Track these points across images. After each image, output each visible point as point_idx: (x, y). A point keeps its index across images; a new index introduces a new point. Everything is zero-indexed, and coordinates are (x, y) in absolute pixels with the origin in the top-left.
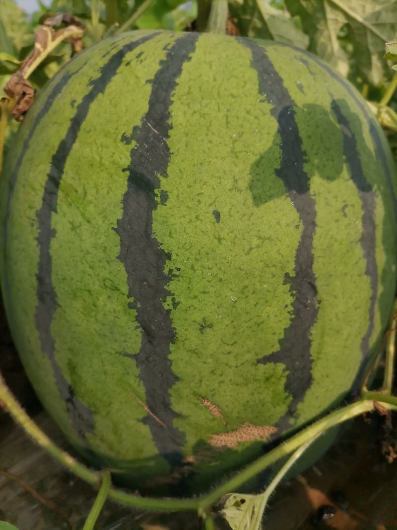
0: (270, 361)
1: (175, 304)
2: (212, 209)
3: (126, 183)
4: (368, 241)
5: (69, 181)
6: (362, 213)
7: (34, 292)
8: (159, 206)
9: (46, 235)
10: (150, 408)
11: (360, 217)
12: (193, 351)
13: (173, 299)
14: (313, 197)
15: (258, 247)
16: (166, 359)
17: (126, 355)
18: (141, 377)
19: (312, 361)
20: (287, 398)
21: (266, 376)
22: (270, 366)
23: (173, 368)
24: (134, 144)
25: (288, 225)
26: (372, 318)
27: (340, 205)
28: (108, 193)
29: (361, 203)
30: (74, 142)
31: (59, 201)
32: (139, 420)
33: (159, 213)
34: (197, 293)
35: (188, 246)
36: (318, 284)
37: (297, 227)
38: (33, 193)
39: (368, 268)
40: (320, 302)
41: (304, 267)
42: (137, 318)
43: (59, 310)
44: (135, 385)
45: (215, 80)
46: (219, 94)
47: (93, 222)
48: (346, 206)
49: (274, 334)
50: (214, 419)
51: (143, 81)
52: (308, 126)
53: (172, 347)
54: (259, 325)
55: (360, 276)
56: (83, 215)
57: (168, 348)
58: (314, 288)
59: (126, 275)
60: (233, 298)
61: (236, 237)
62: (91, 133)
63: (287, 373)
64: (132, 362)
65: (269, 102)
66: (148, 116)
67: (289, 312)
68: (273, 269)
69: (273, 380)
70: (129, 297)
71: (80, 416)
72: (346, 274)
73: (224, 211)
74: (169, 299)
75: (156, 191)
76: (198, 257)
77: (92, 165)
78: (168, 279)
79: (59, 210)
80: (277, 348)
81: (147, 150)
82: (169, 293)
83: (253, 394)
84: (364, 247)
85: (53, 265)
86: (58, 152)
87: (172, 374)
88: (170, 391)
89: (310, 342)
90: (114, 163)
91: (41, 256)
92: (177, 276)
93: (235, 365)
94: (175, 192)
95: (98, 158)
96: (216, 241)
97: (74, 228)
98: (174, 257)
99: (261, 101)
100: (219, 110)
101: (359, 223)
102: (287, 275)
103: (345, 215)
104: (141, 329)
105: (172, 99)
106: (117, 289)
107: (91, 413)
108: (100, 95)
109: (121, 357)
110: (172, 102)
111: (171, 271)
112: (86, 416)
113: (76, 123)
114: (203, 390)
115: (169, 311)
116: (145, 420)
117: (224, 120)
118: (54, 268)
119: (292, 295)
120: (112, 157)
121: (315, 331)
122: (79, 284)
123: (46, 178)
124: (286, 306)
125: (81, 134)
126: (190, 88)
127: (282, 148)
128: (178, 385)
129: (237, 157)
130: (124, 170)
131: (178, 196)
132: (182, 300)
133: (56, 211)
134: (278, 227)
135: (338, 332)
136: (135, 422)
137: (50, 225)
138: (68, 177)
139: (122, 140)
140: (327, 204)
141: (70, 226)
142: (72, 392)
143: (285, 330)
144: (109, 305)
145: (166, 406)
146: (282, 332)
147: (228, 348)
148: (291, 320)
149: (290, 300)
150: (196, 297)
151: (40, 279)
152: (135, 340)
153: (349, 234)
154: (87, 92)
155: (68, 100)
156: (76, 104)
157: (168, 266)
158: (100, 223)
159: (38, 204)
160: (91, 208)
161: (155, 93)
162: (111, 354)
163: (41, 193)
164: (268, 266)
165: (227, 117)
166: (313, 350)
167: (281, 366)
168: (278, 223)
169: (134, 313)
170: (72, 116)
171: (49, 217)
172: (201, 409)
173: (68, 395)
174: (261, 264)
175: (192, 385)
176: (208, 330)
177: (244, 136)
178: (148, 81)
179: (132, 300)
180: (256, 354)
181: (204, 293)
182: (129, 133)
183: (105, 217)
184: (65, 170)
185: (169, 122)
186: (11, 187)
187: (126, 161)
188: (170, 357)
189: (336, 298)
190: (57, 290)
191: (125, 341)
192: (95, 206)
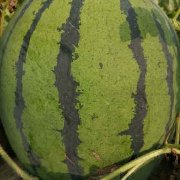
0: (124, 134)
1: (81, 107)
2: (99, 62)
3: (59, 49)
4: (169, 79)
5: (32, 48)
6: (167, 66)
7: (14, 100)
8: (74, 61)
9: (20, 74)
10: (67, 155)
11: (166, 68)
12: (89, 129)
13: (80, 104)
14: (145, 58)
15: (120, 80)
16: (76, 132)
17: (57, 130)
18: (64, 141)
19: (144, 134)
20: (132, 151)
21: (123, 141)
22: (124, 136)
23: (79, 137)
24: (63, 31)
25: (134, 71)
26: (171, 115)
27: (157, 62)
28: (50, 54)
29: (167, 62)
30: (34, 30)
31: (26, 58)
32: (62, 162)
33: (74, 64)
34: (91, 102)
35: (87, 79)
36: (147, 98)
37: (138, 72)
38: (14, 54)
39: (169, 91)
40: (148, 107)
41: (141, 91)
42: (63, 113)
43: (25, 109)
44: (61, 145)
45: (100, 3)
46: (102, 10)
47: (43, 67)
48: (160, 63)
49: (127, 121)
50: (97, 161)
51: (67, 3)
52: (143, 26)
53: (79, 127)
54: (120, 117)
55: (166, 95)
56: (38, 64)
57: (77, 128)
58: (145, 100)
59: (58, 93)
60: (108, 104)
61: (110, 75)
62: (42, 26)
63: (132, 140)
64: (60, 134)
65: (125, 14)
66: (70, 19)
67: (134, 111)
68: (126, 91)
69: (126, 143)
70: (59, 103)
71: (34, 159)
72: (160, 94)
73: (104, 63)
74: (78, 104)
75: (73, 54)
76: (92, 84)
77: (43, 41)
78: (78, 95)
79: (26, 62)
80: (128, 128)
81: (69, 35)
82: (78, 101)
83: (116, 150)
84: (168, 82)
85: (23, 88)
86: (26, 35)
87: (78, 139)
88: (77, 148)
89: (143, 125)
90: (53, 40)
91: (18, 84)
92: (82, 93)
93: (108, 135)
94: (82, 54)
95: (45, 38)
96: (100, 77)
97: (33, 71)
98: (80, 84)
99: (122, 14)
100: (103, 17)
101: (166, 71)
102: (133, 94)
103: (160, 67)
104: (64, 118)
105: (81, 11)
106: (53, 99)
107: (39, 158)
108: (47, 9)
109: (55, 131)
110: (81, 13)
111: (79, 91)
112: (37, 160)
113: (36, 21)
114: (92, 148)
115: (78, 110)
116: (65, 162)
117: (105, 22)
118: (23, 89)
119: (135, 103)
120: (52, 37)
121: (145, 120)
122: (35, 96)
123: (21, 47)
124: (132, 108)
125: (38, 27)
126: (89, 7)
127: (131, 35)
128: (81, 145)
129: (111, 39)
130: (58, 44)
131: (83, 56)
132: (84, 105)
133: (25, 63)
134: (129, 71)
135: (156, 121)
136: (60, 162)
137: (22, 69)
138: (31, 46)
139: (57, 30)
140: (152, 62)
141: (31, 69)
142: (30, 148)
143: (132, 119)
144: (49, 107)
145: (75, 155)
146: (130, 120)
147: (105, 128)
148: (134, 115)
149: (134, 105)
150: (90, 103)
151: (17, 94)
152: (61, 123)
153: (161, 76)
154: (40, 8)
155: (32, 11)
156: (35, 13)
157: (78, 88)
158: (46, 68)
159: (17, 59)
160: (42, 61)
161: (72, 8)
162: (50, 130)
163: (18, 54)
164: (124, 89)
165: (106, 20)
166: (144, 129)
167: (129, 137)
168: (129, 70)
169: (61, 110)
170: (34, 18)
171: (22, 65)
172: (92, 156)
173: (28, 149)
174: (121, 89)
175: (88, 145)
176: (96, 119)
177: (114, 29)
178: (69, 3)
179: (60, 104)
180: (118, 131)
181: (95, 101)
182: (61, 26)
183: (49, 65)
184: (30, 43)
185: (79, 22)
186: (4, 52)
187: (59, 39)
188: (78, 131)
189: (155, 105)
190: (25, 99)
191: (57, 124)
192: (44, 60)
